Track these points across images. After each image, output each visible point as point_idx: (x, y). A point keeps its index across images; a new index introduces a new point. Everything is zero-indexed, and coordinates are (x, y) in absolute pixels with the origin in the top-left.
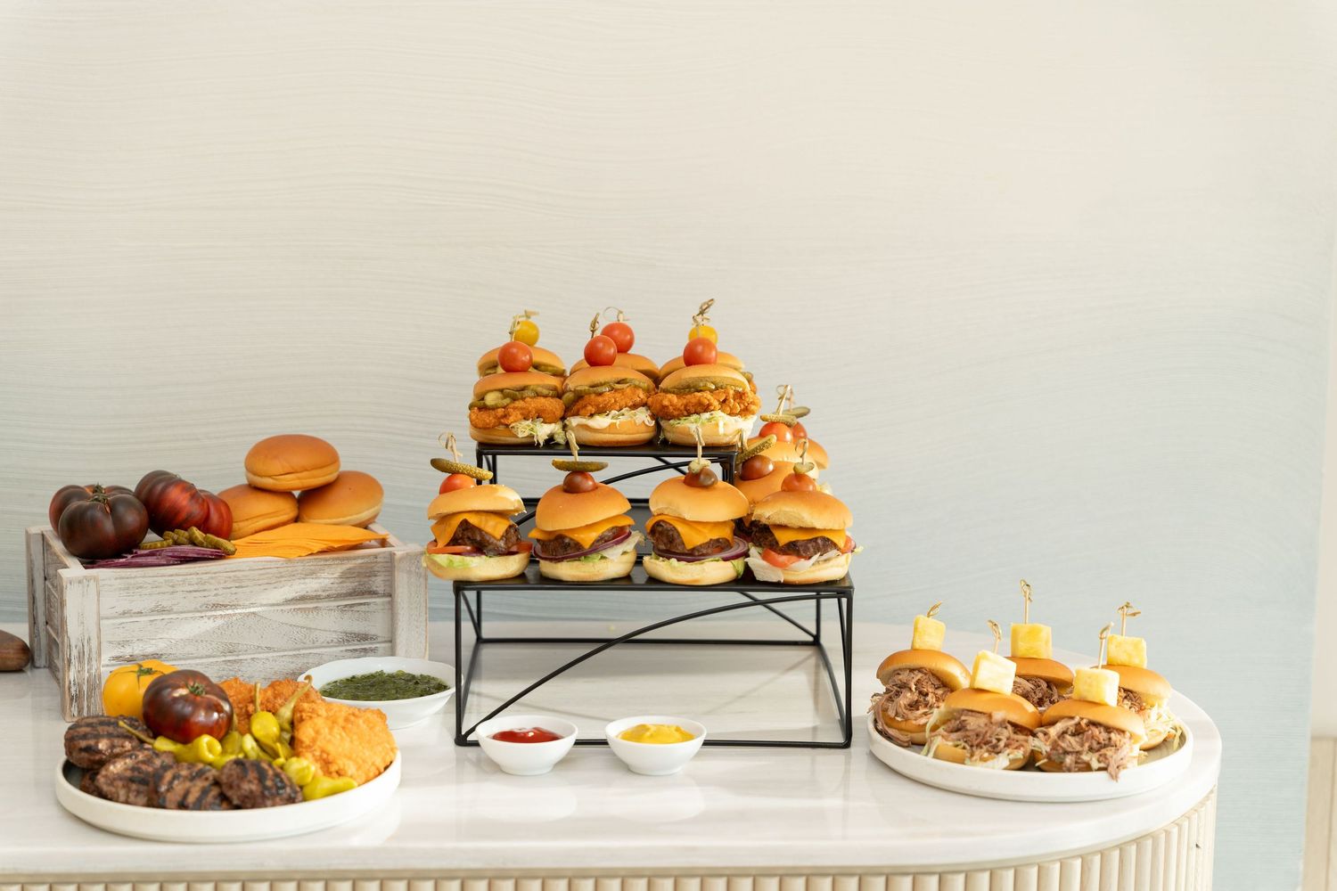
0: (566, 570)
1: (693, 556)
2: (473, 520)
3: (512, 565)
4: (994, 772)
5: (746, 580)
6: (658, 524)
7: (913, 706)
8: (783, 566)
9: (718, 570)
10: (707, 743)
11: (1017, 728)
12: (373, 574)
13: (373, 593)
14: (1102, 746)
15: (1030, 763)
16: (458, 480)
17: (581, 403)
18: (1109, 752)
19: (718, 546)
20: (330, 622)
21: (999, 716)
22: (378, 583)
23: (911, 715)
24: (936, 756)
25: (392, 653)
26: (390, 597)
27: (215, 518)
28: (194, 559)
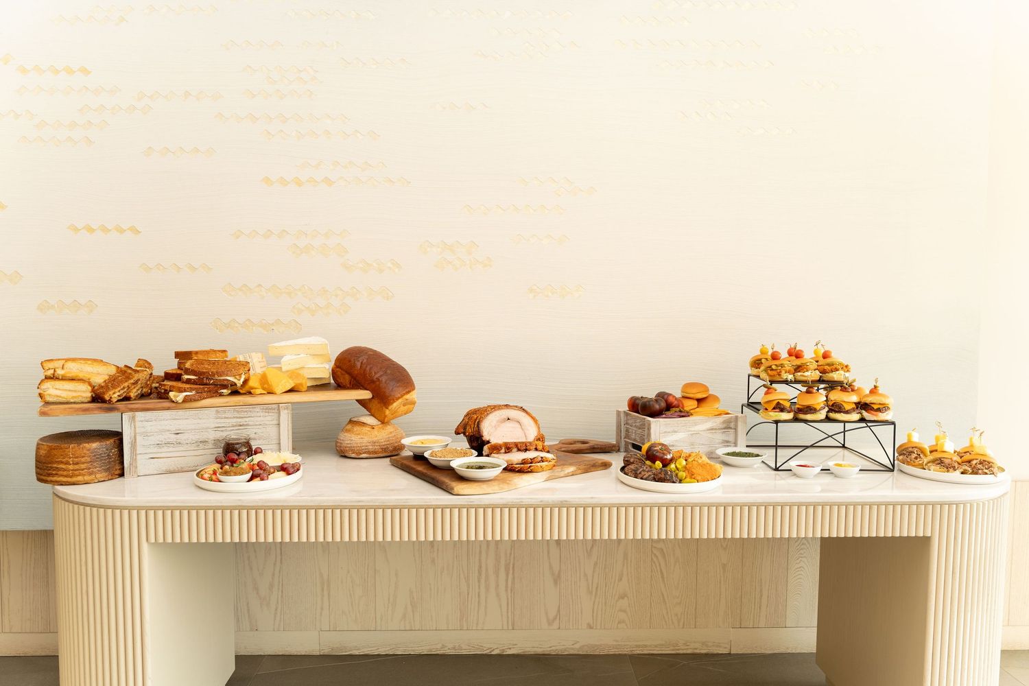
0: (809, 417)
1: (847, 412)
2: (781, 402)
3: (790, 416)
5: (862, 420)
6: (834, 403)
8: (876, 415)
9: (856, 416)
10: (860, 470)
12: (731, 422)
13: (731, 428)
15: (966, 473)
16: (770, 391)
17: (801, 368)
19: (853, 410)
20: (719, 437)
22: (732, 425)
23: (916, 461)
25: (736, 446)
26: (736, 429)
27: (681, 405)
28: (683, 416)
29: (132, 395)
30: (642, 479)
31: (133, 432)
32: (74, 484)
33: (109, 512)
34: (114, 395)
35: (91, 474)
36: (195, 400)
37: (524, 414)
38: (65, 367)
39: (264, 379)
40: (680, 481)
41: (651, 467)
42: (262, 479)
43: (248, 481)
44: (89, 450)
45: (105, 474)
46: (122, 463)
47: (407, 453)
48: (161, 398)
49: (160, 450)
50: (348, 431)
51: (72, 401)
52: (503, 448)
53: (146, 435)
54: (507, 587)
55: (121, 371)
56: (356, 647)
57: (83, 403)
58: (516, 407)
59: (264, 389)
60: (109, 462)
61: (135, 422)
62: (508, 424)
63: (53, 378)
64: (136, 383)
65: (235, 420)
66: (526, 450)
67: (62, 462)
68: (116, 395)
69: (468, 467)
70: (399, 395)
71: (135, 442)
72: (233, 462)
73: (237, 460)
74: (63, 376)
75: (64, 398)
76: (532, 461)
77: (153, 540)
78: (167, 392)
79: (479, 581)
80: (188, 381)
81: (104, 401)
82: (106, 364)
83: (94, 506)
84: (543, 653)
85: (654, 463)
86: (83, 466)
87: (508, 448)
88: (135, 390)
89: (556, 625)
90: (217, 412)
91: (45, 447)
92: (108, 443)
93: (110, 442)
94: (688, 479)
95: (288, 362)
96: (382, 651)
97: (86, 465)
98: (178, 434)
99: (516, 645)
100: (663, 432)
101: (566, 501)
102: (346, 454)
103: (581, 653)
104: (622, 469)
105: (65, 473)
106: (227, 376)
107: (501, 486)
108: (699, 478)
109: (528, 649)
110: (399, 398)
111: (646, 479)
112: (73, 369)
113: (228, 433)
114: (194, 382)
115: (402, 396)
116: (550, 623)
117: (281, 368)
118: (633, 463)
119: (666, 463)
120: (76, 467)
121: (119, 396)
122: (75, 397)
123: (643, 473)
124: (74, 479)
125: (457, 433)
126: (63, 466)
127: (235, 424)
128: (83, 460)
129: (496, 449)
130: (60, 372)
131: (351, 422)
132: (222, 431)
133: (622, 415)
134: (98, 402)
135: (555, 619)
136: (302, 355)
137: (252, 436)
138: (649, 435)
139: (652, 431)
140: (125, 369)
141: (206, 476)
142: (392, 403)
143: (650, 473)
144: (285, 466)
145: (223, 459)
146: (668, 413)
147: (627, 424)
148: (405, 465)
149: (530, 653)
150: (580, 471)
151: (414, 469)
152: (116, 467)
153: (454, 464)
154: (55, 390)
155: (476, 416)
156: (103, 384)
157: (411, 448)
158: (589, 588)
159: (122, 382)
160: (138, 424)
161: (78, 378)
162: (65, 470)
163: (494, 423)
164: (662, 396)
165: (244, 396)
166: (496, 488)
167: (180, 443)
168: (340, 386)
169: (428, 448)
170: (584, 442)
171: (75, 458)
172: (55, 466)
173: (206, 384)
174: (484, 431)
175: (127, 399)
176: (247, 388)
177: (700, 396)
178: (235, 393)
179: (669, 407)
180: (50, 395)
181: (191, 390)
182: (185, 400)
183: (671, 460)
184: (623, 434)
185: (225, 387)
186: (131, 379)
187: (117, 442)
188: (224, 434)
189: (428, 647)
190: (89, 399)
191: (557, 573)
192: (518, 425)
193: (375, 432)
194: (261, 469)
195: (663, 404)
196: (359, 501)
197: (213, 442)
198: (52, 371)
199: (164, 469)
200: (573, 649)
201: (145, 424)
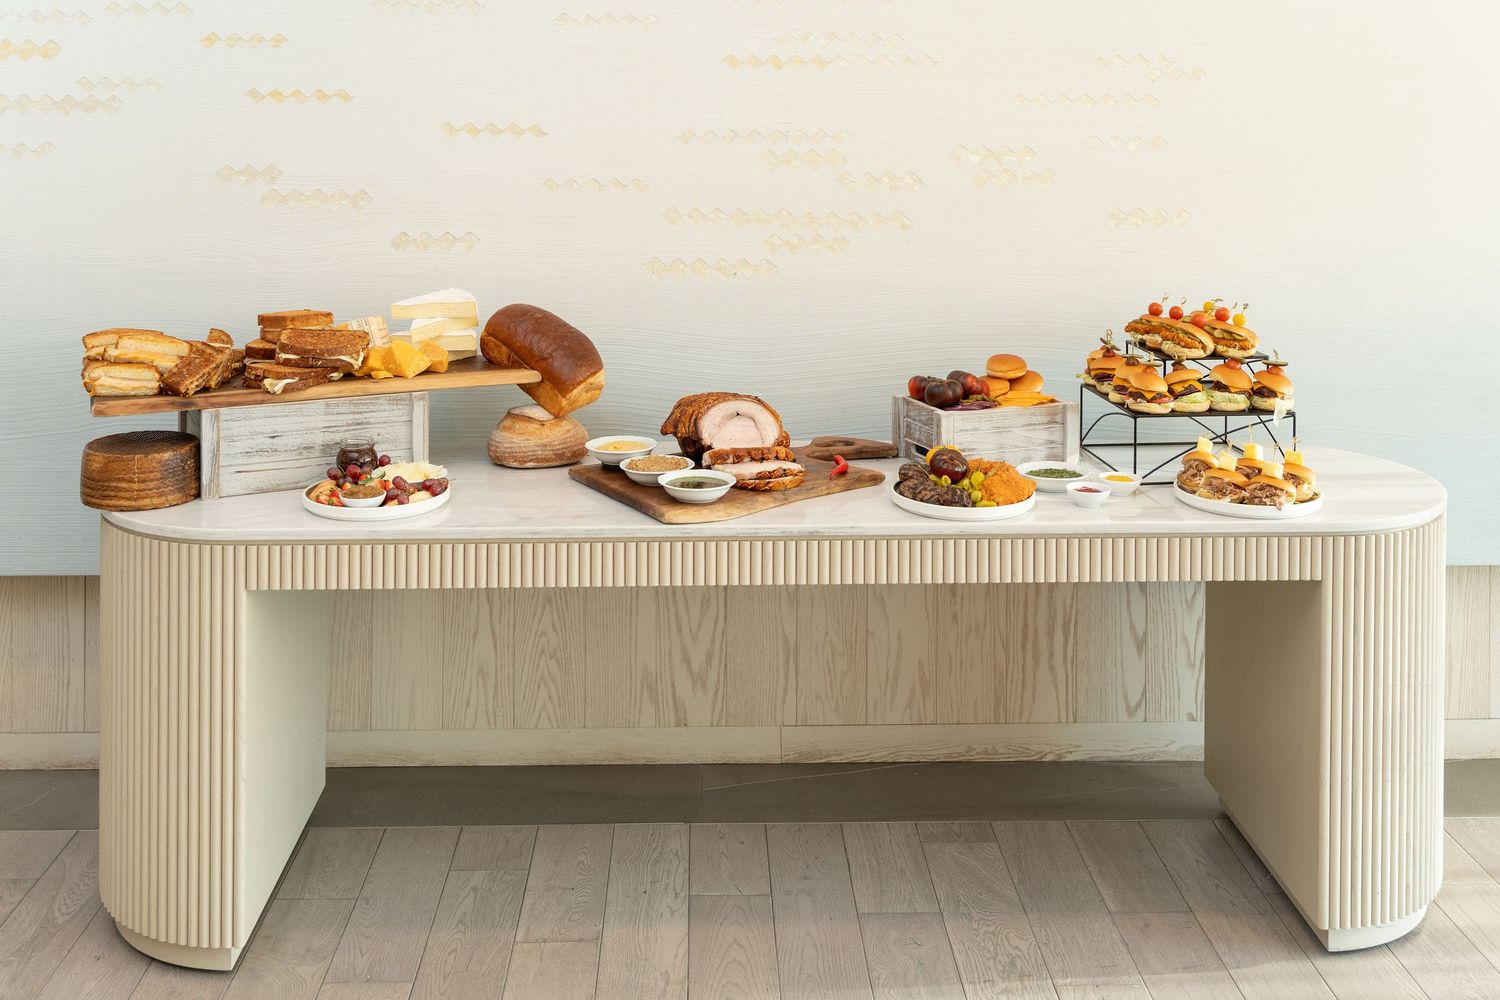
4: (1225, 504)
7: (1194, 476)
11: (1237, 486)
12: (1056, 414)
13: (1056, 422)
14: (1272, 495)
15: (1242, 501)
18: (1275, 498)
20: (1040, 437)
21: (1226, 480)
23: (1192, 479)
24: (1200, 496)
26: (1064, 424)
27: (985, 390)
28: (987, 407)
29: (213, 384)
30: (922, 500)
31: (215, 436)
32: (139, 510)
33: (195, 548)
34: (191, 385)
35: (161, 495)
36: (298, 390)
37: (759, 407)
38: (119, 346)
39: (389, 357)
40: (974, 504)
41: (936, 484)
42: (401, 503)
43: (382, 505)
44: (159, 462)
45: (178, 495)
46: (199, 478)
47: (591, 461)
48: (249, 387)
49: (250, 461)
50: (506, 429)
51: (132, 393)
52: (731, 456)
53: (232, 440)
54: (1065, 657)
55: (198, 351)
56: (836, 750)
57: (146, 396)
58: (749, 397)
59: (388, 370)
60: (184, 479)
61: (218, 422)
62: (738, 422)
63: (102, 359)
64: (218, 367)
65: (351, 417)
66: (762, 459)
67: (123, 480)
68: (193, 386)
69: (683, 485)
70: (582, 379)
71: (218, 450)
72: (356, 479)
73: (360, 475)
74: (116, 358)
75: (121, 389)
76: (770, 475)
77: (254, 588)
78: (259, 379)
79: (1024, 648)
80: (287, 363)
81: (176, 393)
82: (173, 339)
83: (175, 540)
84: (1121, 759)
85: (940, 477)
86: (151, 485)
87: (738, 456)
88: (216, 377)
89: (1140, 714)
90: (328, 405)
91: (101, 459)
92: (183, 451)
93: (185, 449)
94: (985, 502)
95: (422, 327)
96: (876, 757)
97: (155, 483)
98: (274, 437)
99: (1080, 746)
100: (958, 430)
101: (817, 532)
102: (505, 463)
103: (1179, 759)
104: (897, 486)
105: (127, 495)
106: (341, 354)
107: (729, 511)
108: (1000, 499)
109: (1099, 754)
110: (582, 382)
111: (927, 501)
112: (129, 347)
113: (341, 435)
114: (296, 364)
115: (585, 379)
116: (1131, 712)
117: (410, 337)
118: (911, 477)
119: (956, 478)
120: (143, 486)
121: (197, 386)
122: (137, 388)
123: (923, 493)
124: (139, 503)
125: (664, 432)
126: (124, 485)
127: (350, 422)
128: (152, 476)
129: (721, 458)
130: (112, 353)
131: (509, 415)
132: (333, 432)
133: (901, 404)
134: (167, 395)
135: (1138, 706)
136: (438, 319)
137: (376, 438)
138: (939, 434)
139: (943, 429)
140: (203, 347)
141: (323, 498)
142: (571, 390)
143: (932, 493)
144: (428, 483)
145: (339, 473)
146: (966, 402)
147: (908, 416)
148: (593, 479)
149: (1101, 759)
150: (838, 489)
151: (606, 486)
152: (191, 486)
153: (663, 480)
154: (109, 379)
155: (691, 410)
156: (175, 370)
157: (599, 456)
158: (1189, 658)
159: (200, 367)
160: (223, 425)
161: (137, 360)
162: (127, 490)
163: (718, 419)
164: (956, 376)
165: (362, 382)
166: (722, 513)
167: (276, 451)
168: (491, 364)
169: (625, 456)
170: (848, 443)
171: (142, 473)
172: (114, 484)
173: (312, 367)
174: (704, 431)
175: (205, 389)
176: (365, 369)
177: (1013, 375)
178: (349, 376)
179: (968, 393)
180: (102, 386)
181: (293, 375)
182: (286, 390)
183: (964, 475)
184: (903, 431)
185: (335, 369)
186: (212, 362)
187: (193, 450)
188: (337, 437)
189: (946, 751)
190: (156, 391)
191: (1141, 634)
192: (751, 423)
193: (546, 431)
194: (398, 488)
195: (959, 390)
196: (536, 533)
197: (321, 447)
198: (101, 350)
199: (254, 486)
200: (1166, 753)
201: (230, 424)
